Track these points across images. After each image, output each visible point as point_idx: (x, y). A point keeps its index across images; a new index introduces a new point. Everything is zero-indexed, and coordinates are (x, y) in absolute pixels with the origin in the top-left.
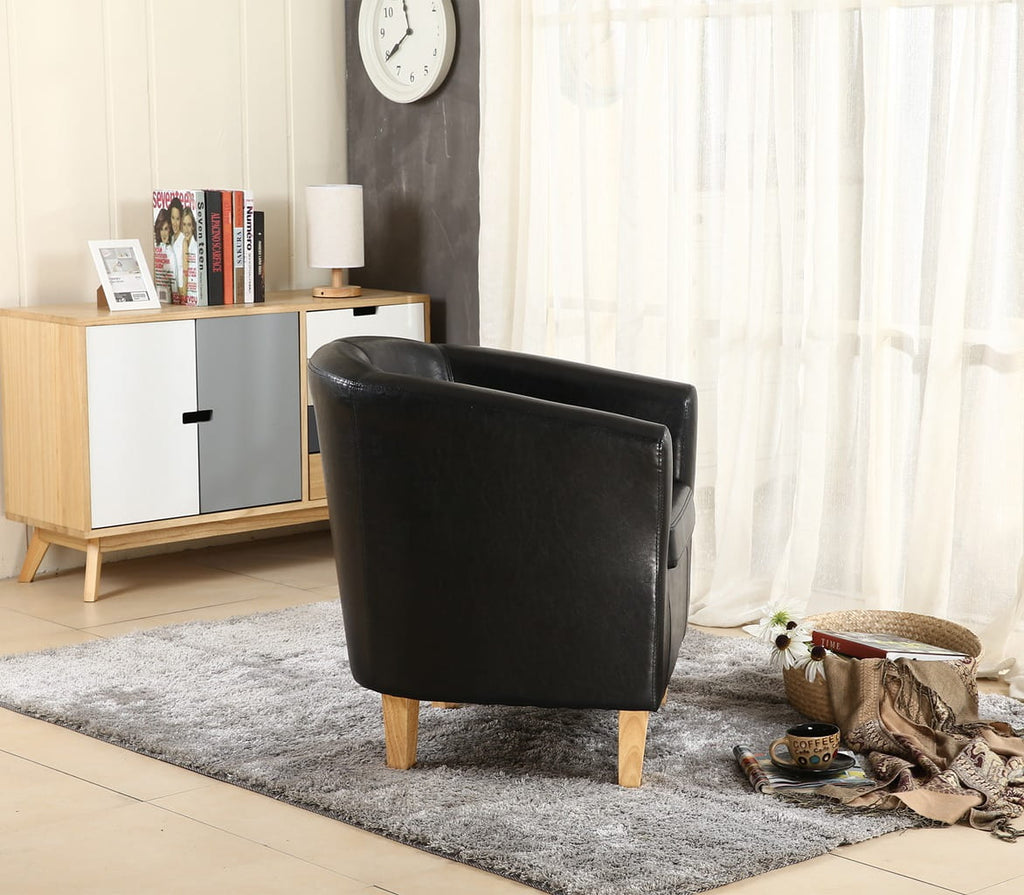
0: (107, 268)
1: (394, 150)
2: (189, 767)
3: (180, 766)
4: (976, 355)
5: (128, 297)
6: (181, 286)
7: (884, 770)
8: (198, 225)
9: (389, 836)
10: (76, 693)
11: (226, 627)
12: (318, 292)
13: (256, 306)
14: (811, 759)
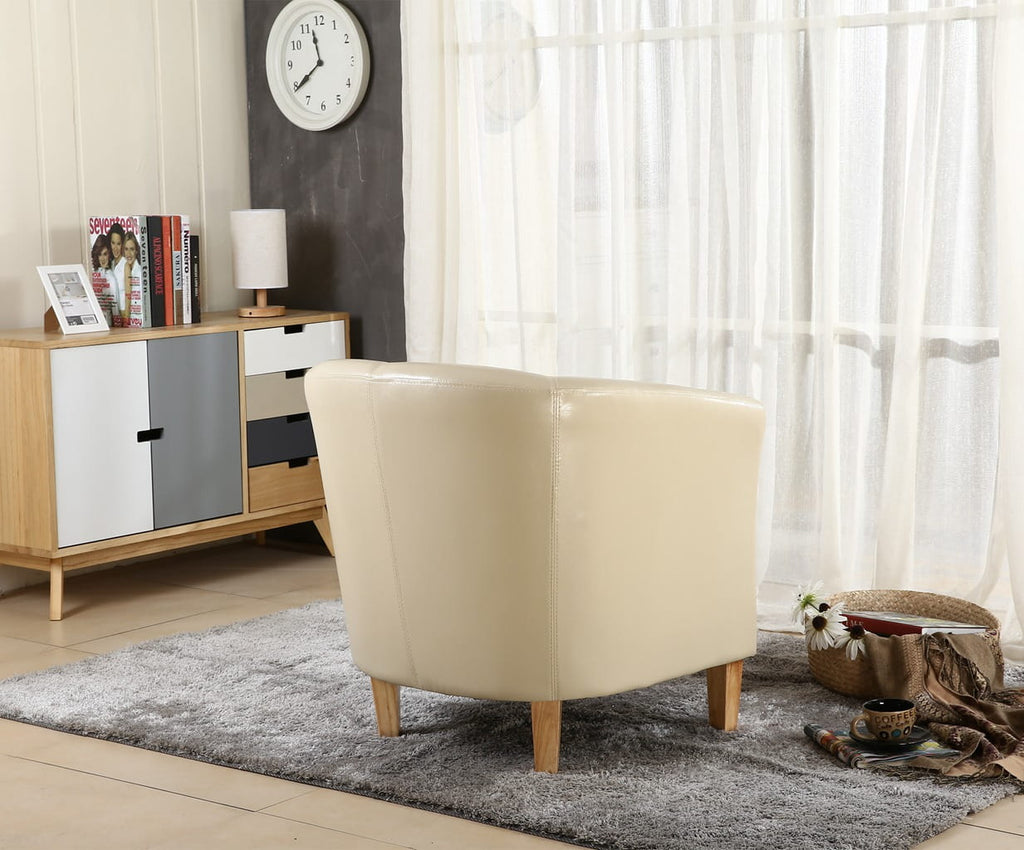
0: (57, 294)
1: (302, 176)
2: (278, 775)
3: (266, 774)
4: (938, 349)
5: (77, 320)
6: (123, 308)
7: (959, 739)
8: (142, 249)
9: (528, 830)
10: (110, 709)
11: (215, 638)
12: (246, 312)
13: (192, 327)
14: (893, 733)
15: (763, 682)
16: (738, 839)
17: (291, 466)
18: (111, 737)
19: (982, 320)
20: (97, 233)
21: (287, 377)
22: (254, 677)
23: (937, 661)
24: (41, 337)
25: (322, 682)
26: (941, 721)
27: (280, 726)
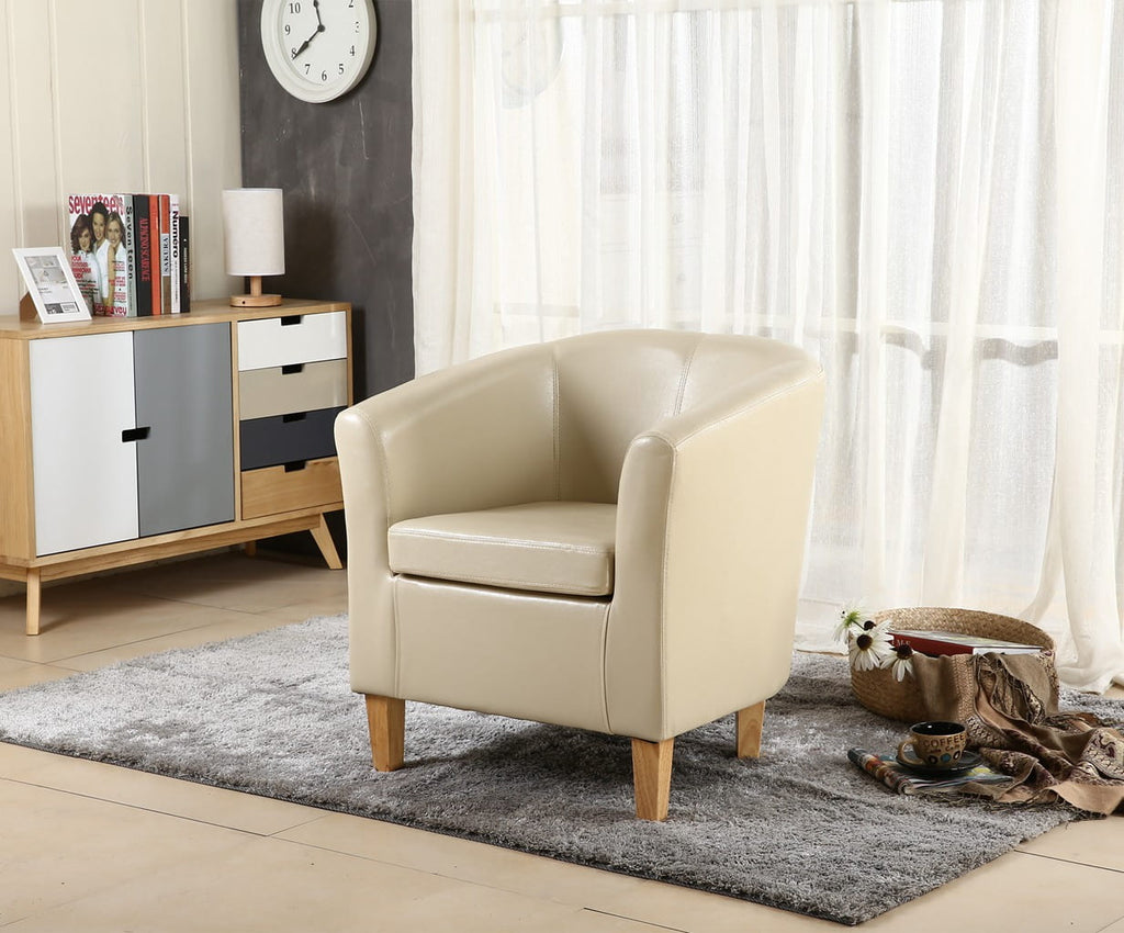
0: (35, 279)
1: (300, 152)
2: (289, 799)
3: (275, 798)
4: (993, 349)
5: (57, 308)
6: (106, 296)
7: (1012, 765)
8: (127, 231)
9: (558, 856)
10: (102, 729)
11: (210, 655)
12: (239, 301)
13: (182, 317)
14: (942, 758)
15: (804, 706)
16: (780, 866)
17: (287, 470)
18: (105, 758)
19: (1040, 317)
20: (78, 212)
21: (284, 373)
22: (255, 696)
23: (989, 683)
24: (16, 326)
25: (329, 702)
26: (992, 746)
27: (287, 748)
